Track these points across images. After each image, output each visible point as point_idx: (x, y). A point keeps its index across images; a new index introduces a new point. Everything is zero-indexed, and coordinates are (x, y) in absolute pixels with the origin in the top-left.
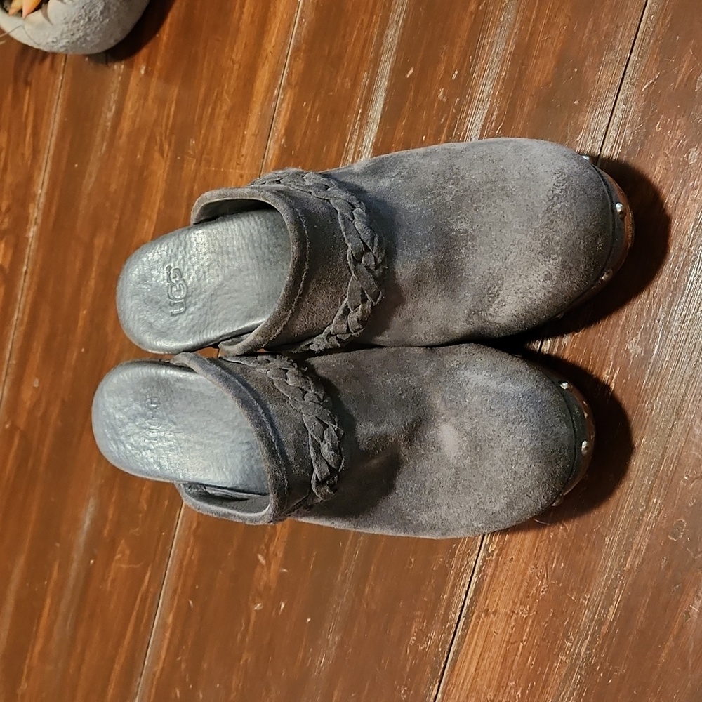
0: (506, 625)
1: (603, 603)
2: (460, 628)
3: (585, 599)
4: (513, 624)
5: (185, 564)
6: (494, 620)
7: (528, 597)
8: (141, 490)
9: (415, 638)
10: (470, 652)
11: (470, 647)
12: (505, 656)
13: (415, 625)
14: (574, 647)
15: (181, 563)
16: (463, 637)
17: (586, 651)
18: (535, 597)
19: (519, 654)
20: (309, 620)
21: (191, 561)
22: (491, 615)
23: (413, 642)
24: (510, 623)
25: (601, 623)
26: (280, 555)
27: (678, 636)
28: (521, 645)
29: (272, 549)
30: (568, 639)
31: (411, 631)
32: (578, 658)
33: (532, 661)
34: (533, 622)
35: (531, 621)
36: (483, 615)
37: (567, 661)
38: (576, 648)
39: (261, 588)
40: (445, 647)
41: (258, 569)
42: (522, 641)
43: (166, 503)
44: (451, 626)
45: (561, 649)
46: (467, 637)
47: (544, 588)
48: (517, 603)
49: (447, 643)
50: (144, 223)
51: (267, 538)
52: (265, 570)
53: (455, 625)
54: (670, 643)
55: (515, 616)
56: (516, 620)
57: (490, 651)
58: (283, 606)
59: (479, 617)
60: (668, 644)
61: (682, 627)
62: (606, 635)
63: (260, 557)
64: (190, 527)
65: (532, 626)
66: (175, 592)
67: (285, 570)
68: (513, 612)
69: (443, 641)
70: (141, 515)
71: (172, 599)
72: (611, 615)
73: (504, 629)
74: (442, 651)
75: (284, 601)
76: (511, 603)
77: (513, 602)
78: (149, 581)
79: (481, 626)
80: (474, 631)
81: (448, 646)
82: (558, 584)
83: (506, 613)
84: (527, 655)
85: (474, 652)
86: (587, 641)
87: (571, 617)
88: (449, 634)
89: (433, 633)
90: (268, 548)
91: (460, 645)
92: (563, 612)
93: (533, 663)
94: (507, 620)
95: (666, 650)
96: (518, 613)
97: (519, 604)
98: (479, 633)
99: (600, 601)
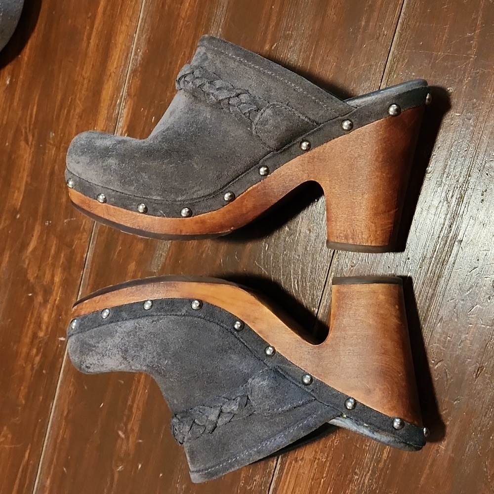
0: (311, 467)
1: (379, 448)
2: (277, 472)
3: (366, 446)
4: (316, 467)
5: (59, 441)
6: (302, 464)
7: (326, 447)
8: (20, 390)
9: (243, 482)
10: (285, 488)
11: (285, 485)
12: (311, 488)
13: (243, 472)
14: (360, 479)
15: (55, 441)
16: (279, 478)
17: (368, 481)
18: (331, 447)
19: (321, 486)
20: (161, 475)
21: (63, 439)
22: (300, 462)
23: (242, 485)
24: (314, 466)
25: (379, 462)
26: (136, 429)
27: (432, 466)
28: (323, 480)
29: (129, 426)
30: (356, 474)
31: (240, 476)
32: (363, 486)
33: (330, 490)
34: (330, 464)
35: (328, 463)
36: (293, 462)
37: (356, 489)
38: (361, 479)
39: (122, 456)
40: (266, 486)
41: (119, 441)
42: (323, 478)
43: (41, 398)
44: (270, 472)
45: (351, 481)
46: (283, 478)
47: (337, 441)
48: (318, 452)
49: (268, 483)
50: (14, 192)
51: (125, 419)
52: (125, 441)
53: (273, 470)
54: (427, 471)
55: (317, 461)
56: (317, 463)
57: (300, 486)
58: (140, 466)
59: (291, 463)
60: (425, 471)
61: (434, 460)
62: (382, 469)
63: (120, 433)
64: (62, 415)
65: (329, 467)
66: (51, 462)
67: (140, 441)
68: (316, 458)
69: (265, 482)
70: (20, 408)
71: (49, 468)
72: (385, 455)
73: (309, 470)
74: (264, 489)
75: (140, 463)
76: (314, 453)
77: (316, 451)
78: (29, 457)
79: (293, 470)
80: (287, 473)
81: (268, 485)
82: (347, 437)
83: (310, 460)
84: (327, 487)
85: (288, 487)
86: (369, 474)
87: (357, 459)
88: (269, 477)
89: (257, 477)
90: (126, 425)
91: (277, 484)
92: (351, 455)
93: (331, 492)
94: (311, 465)
95: (424, 476)
96: (319, 459)
97: (319, 453)
98: (292, 473)
99: (377, 446)
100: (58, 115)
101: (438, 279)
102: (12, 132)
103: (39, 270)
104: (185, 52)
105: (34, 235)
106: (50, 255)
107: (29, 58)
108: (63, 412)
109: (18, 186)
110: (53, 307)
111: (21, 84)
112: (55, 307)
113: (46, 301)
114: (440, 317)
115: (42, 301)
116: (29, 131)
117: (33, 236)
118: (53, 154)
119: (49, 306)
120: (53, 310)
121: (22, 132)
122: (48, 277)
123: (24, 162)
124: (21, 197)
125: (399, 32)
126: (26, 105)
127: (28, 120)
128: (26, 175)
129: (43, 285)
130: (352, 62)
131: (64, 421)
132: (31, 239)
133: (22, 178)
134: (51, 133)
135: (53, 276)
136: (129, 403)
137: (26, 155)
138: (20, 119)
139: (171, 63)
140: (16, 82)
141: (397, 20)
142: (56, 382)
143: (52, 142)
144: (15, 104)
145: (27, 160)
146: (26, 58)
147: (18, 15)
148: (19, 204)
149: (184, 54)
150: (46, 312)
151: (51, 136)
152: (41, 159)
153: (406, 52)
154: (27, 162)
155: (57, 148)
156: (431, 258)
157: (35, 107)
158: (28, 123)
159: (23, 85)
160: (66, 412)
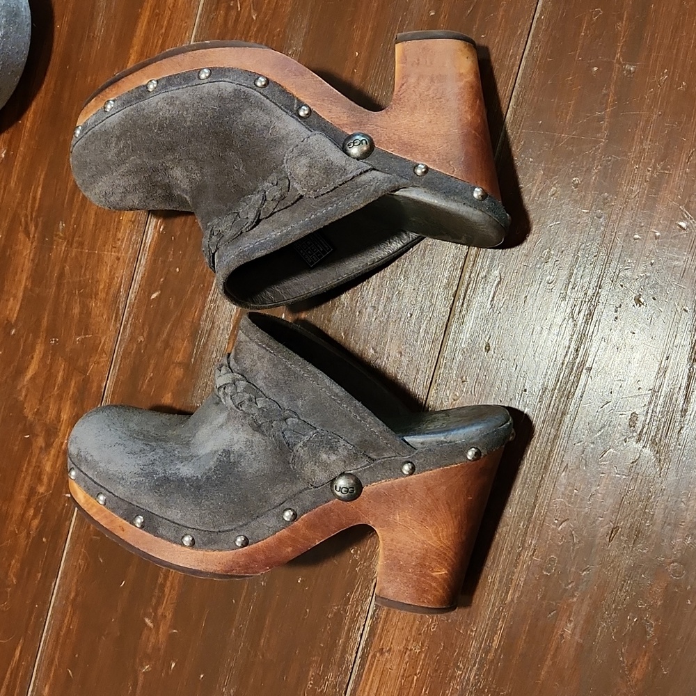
0: (400, 661)
1: (488, 633)
2: (356, 668)
3: (472, 631)
4: (407, 660)
5: (62, 633)
6: (389, 657)
7: (420, 634)
8: (10, 565)
9: (312, 682)
10: (367, 689)
11: (366, 684)
12: (400, 689)
13: (312, 670)
14: (464, 674)
15: (58, 635)
16: (359, 676)
17: (475, 677)
18: (426, 634)
19: (413, 685)
20: (202, 676)
21: (69, 630)
22: (386, 654)
23: (311, 686)
24: (404, 659)
25: (487, 652)
26: (169, 616)
27: (555, 656)
28: (416, 677)
29: (160, 611)
30: (459, 668)
31: (308, 674)
32: (467, 684)
33: (425, 691)
34: (426, 656)
35: (423, 655)
36: (378, 655)
37: (458, 688)
38: (466, 674)
39: (149, 651)
40: (342, 687)
41: (146, 632)
42: (416, 675)
43: (39, 575)
44: (347, 668)
45: (453, 677)
46: (364, 676)
47: (435, 625)
48: (409, 641)
49: (344, 683)
50: (8, 300)
51: (154, 603)
52: (154, 632)
53: (351, 666)
54: (548, 662)
55: (408, 653)
56: (409, 655)
57: (387, 686)
58: (173, 665)
59: (374, 656)
60: (547, 663)
61: (557, 648)
62: (492, 661)
63: (147, 620)
64: (68, 597)
65: (424, 660)
66: (51, 662)
67: (175, 631)
68: (407, 649)
69: (340, 682)
70: (9, 589)
71: (49, 669)
72: (495, 644)
73: (399, 665)
74: (339, 691)
75: (174, 661)
76: (404, 641)
77: (407, 640)
78: (20, 655)
79: (377, 665)
80: (370, 670)
81: (345, 686)
82: (447, 620)
83: (399, 651)
84: (421, 685)
85: (370, 689)
86: (475, 668)
87: (460, 648)
88: (346, 675)
89: (330, 676)
90: (155, 611)
91: (357, 684)
92: (452, 644)
93: (427, 693)
94: (401, 657)
95: (545, 669)
96: (411, 650)
97: (411, 642)
98: (375, 670)
99: (485, 632)
100: (72, 199)
101: (562, 417)
102: (7, 220)
103: (41, 403)
105: (35, 356)
106: (55, 384)
107: (33, 126)
108: (70, 592)
109: (14, 292)
110: (59, 452)
111: (20, 159)
112: (61, 454)
113: (49, 445)
114: (564, 465)
115: (43, 445)
116: (31, 219)
117: (32, 358)
118: (63, 250)
119: (53, 452)
120: (58, 457)
121: (21, 221)
122: (52, 412)
123: (22, 260)
124: (18, 308)
125: (513, 108)
126: (27, 183)
127: (29, 205)
128: (25, 278)
129: (45, 424)
131: (70, 606)
132: (30, 361)
133: (20, 281)
134: (61, 224)
135: (59, 411)
136: (160, 580)
137: (26, 252)
138: (19, 204)
140: (15, 156)
141: (510, 92)
142: (60, 555)
143: (61, 235)
144: (12, 184)
145: (27, 257)
146: (28, 125)
148: (15, 315)
150: (47, 460)
151: (61, 227)
152: (46, 258)
153: (521, 133)
154: (27, 260)
155: (68, 242)
156: (554, 389)
157: (40, 189)
158: (29, 209)
159: (24, 159)
160: (73, 595)
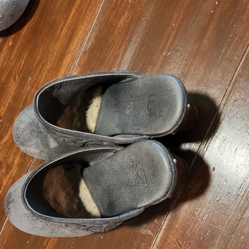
100: (36, 68)
101: (245, 209)
102: (7, 72)
103: (7, 154)
104: (116, 47)
105: (8, 133)
106: (15, 147)
107: (26, 33)
108: (4, 240)
109: (4, 103)
110: (11, 177)
111: (18, 47)
112: (12, 178)
113: (7, 173)
114: (243, 233)
115: (5, 173)
116: (17, 74)
117: (7, 134)
118: (29, 89)
119: (8, 176)
120: (10, 179)
121: (13, 74)
122: (11, 159)
123: (10, 91)
124: (5, 111)
125: (244, 60)
126: (18, 58)
127: (18, 67)
128: (10, 99)
129: (7, 163)
130: (213, 72)
131: (3, 247)
132: (6, 135)
133: (8, 99)
134: (30, 78)
135: (14, 159)
136: (44, 244)
137: (13, 87)
138: (14, 66)
139: (106, 52)
140: (16, 45)
141: (244, 53)
142: (3, 222)
143: (29, 82)
144: (12, 57)
145: (13, 90)
146: (24, 33)
147: (24, 8)
148: (3, 114)
149: (116, 48)
150: (5, 180)
151: (29, 79)
152: (21, 91)
153: (246, 72)
154: (12, 91)
155: (31, 86)
156: (243, 195)
157: (24, 61)
158: (17, 69)
159: (19, 47)
160: (5, 242)
